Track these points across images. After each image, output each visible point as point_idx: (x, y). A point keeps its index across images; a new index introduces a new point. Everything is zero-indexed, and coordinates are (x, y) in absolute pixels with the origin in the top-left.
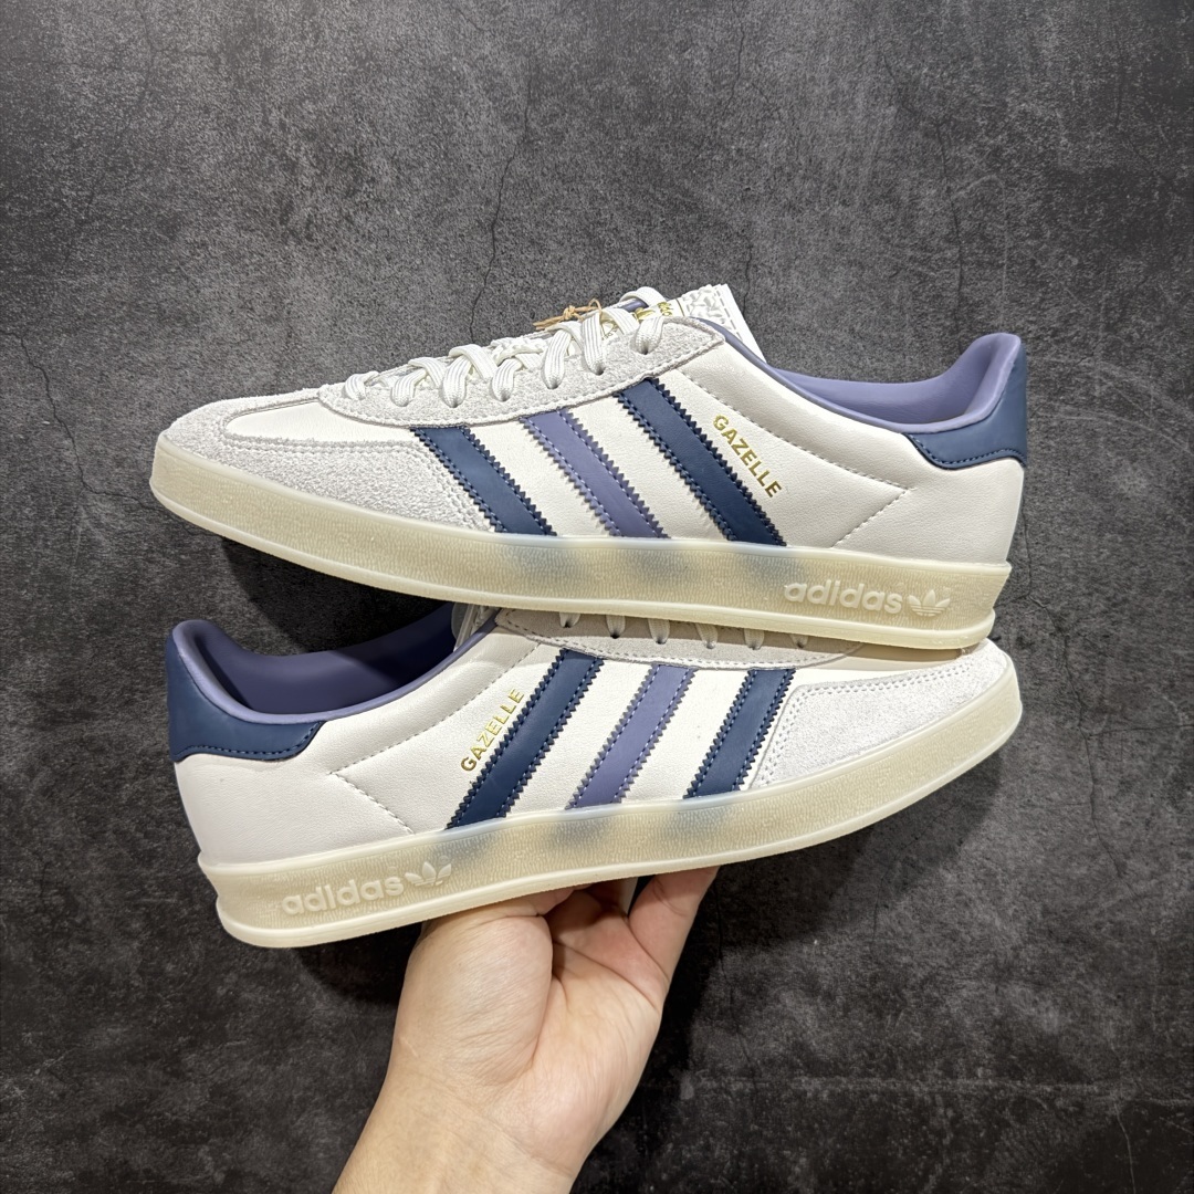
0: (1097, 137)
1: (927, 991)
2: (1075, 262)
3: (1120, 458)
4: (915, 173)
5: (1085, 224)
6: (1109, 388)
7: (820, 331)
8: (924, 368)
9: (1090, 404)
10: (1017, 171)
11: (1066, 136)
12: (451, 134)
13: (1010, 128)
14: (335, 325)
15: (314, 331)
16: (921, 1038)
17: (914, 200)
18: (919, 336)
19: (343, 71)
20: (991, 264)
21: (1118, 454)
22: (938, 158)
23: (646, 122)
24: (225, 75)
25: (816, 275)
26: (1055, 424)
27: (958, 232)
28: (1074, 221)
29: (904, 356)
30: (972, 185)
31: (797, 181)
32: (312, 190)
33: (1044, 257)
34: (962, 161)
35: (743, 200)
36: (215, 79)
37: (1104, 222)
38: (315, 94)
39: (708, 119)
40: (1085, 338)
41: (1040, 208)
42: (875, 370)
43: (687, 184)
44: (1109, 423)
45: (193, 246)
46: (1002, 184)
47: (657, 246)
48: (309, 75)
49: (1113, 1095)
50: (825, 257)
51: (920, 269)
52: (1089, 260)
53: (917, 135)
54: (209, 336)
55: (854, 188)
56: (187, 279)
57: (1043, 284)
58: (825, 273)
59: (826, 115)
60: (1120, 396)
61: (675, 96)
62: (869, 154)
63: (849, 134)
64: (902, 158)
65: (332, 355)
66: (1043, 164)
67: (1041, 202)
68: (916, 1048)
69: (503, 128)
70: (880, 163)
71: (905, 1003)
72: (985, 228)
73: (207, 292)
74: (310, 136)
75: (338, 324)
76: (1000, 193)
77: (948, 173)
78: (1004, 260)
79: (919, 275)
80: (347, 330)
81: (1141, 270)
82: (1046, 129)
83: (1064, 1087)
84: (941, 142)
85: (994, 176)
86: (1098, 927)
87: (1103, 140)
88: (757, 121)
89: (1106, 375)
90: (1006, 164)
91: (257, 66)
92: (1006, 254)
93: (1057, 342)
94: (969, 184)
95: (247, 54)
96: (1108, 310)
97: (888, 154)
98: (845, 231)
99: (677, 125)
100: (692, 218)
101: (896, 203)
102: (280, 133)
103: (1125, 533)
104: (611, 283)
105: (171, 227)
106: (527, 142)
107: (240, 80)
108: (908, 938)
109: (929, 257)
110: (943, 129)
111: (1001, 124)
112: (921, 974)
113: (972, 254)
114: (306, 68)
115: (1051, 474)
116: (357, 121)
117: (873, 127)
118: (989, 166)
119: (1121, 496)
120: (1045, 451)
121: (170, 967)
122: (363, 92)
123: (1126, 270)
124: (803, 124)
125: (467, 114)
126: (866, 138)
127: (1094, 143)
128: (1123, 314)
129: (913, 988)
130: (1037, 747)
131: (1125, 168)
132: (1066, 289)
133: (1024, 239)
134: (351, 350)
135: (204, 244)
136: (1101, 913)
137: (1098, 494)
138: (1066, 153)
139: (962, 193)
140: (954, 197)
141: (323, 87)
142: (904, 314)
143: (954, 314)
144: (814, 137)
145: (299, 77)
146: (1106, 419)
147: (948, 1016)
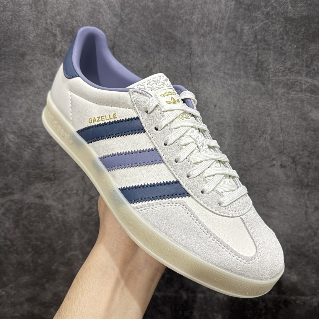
0: (301, 6)
2: (295, 46)
3: (311, 108)
4: (242, 22)
5: (298, 34)
6: (308, 86)
7: (214, 73)
9: (301, 91)
10: (275, 19)
11: (290, 6)
12: (99, 22)
13: (272, 5)
17: (242, 30)
18: (245, 73)
19: (67, 6)
20: (268, 49)
21: (311, 106)
22: (249, 17)
23: (157, 13)
24: (34, 10)
25: (212, 56)
26: (290, 98)
27: (256, 40)
28: (294, 33)
29: (241, 79)
30: (260, 25)
31: (204, 27)
32: (61, 42)
33: (285, 45)
34: (256, 17)
35: (188, 34)
36: (32, 12)
37: (304, 33)
38: (60, 14)
39: (176, 10)
40: (299, 70)
41: (283, 30)
42: (232, 84)
43: (170, 31)
44: (308, 97)
45: (29, 61)
46: (270, 23)
47: (162, 50)
48: (58, 8)
49: (314, 300)
50: (215, 50)
51: (245, 52)
52: (299, 45)
53: (242, 10)
54: (36, 86)
55: (223, 28)
56: (29, 70)
57: (285, 54)
58: (215, 55)
59: (212, 6)
60: (311, 88)
61: (165, 5)
62: (227, 17)
63: (220, 12)
64: (237, 18)
66: (283, 16)
67: (283, 28)
69: (114, 19)
70: (230, 20)
72: (265, 38)
73: (34, 74)
74: (59, 26)
76: (270, 26)
77: (252, 21)
78: (272, 47)
79: (245, 54)
81: (317, 47)
82: (284, 5)
83: (299, 297)
84: (249, 11)
85: (267, 21)
86: (308, 251)
87: (303, 6)
88: (191, 10)
89: (306, 82)
90: (271, 17)
91: (43, 7)
92: (272, 46)
93: (290, 72)
94: (259, 24)
95: (40, 3)
96: (306, 61)
97: (233, 17)
98: (220, 41)
99: (166, 13)
100: (173, 41)
101: (236, 32)
102: (51, 26)
103: (314, 131)
104: (149, 63)
105: (23, 55)
106: (122, 22)
107: (38, 12)
109: (247, 48)
110: (250, 7)
111: (269, 4)
113: (261, 46)
114: (57, 6)
115: (289, 114)
116: (72, 21)
117: (227, 9)
118: (266, 18)
119: (312, 120)
120: (287, 107)
121: (40, 261)
122: (73, 11)
123: (312, 48)
124: (205, 10)
125: (103, 16)
126: (225, 13)
127: (300, 8)
128: (312, 62)
130: (287, 197)
131: (310, 15)
132: (292, 55)
133: (278, 40)
135: (32, 60)
136: (309, 247)
137: (305, 119)
138: (291, 12)
139: (257, 27)
140: (254, 29)
141: (62, 11)
142: (240, 66)
143: (256, 65)
144: (209, 13)
145: (55, 9)
146: (307, 95)
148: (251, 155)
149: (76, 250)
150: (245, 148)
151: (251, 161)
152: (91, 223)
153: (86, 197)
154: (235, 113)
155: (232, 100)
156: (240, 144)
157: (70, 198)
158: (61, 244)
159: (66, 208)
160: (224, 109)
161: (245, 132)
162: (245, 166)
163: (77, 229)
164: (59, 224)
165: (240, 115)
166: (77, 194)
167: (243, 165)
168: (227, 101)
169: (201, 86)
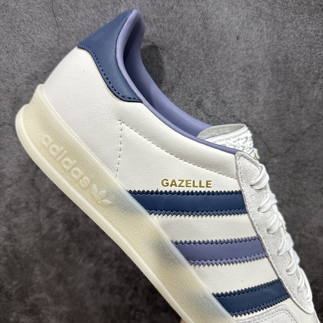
148: (301, 115)
149: (41, 292)
150: (291, 105)
151: (301, 125)
152: (58, 250)
153: (43, 212)
154: (271, 48)
155: (264, 25)
156: (283, 99)
157: (18, 216)
158: (17, 285)
159: (15, 231)
160: (253, 43)
161: (290, 79)
162: (293, 135)
163: (36, 261)
164: (8, 256)
165: (280, 50)
166: (27, 208)
167: (290, 133)
168: (257, 28)
169: (211, 6)
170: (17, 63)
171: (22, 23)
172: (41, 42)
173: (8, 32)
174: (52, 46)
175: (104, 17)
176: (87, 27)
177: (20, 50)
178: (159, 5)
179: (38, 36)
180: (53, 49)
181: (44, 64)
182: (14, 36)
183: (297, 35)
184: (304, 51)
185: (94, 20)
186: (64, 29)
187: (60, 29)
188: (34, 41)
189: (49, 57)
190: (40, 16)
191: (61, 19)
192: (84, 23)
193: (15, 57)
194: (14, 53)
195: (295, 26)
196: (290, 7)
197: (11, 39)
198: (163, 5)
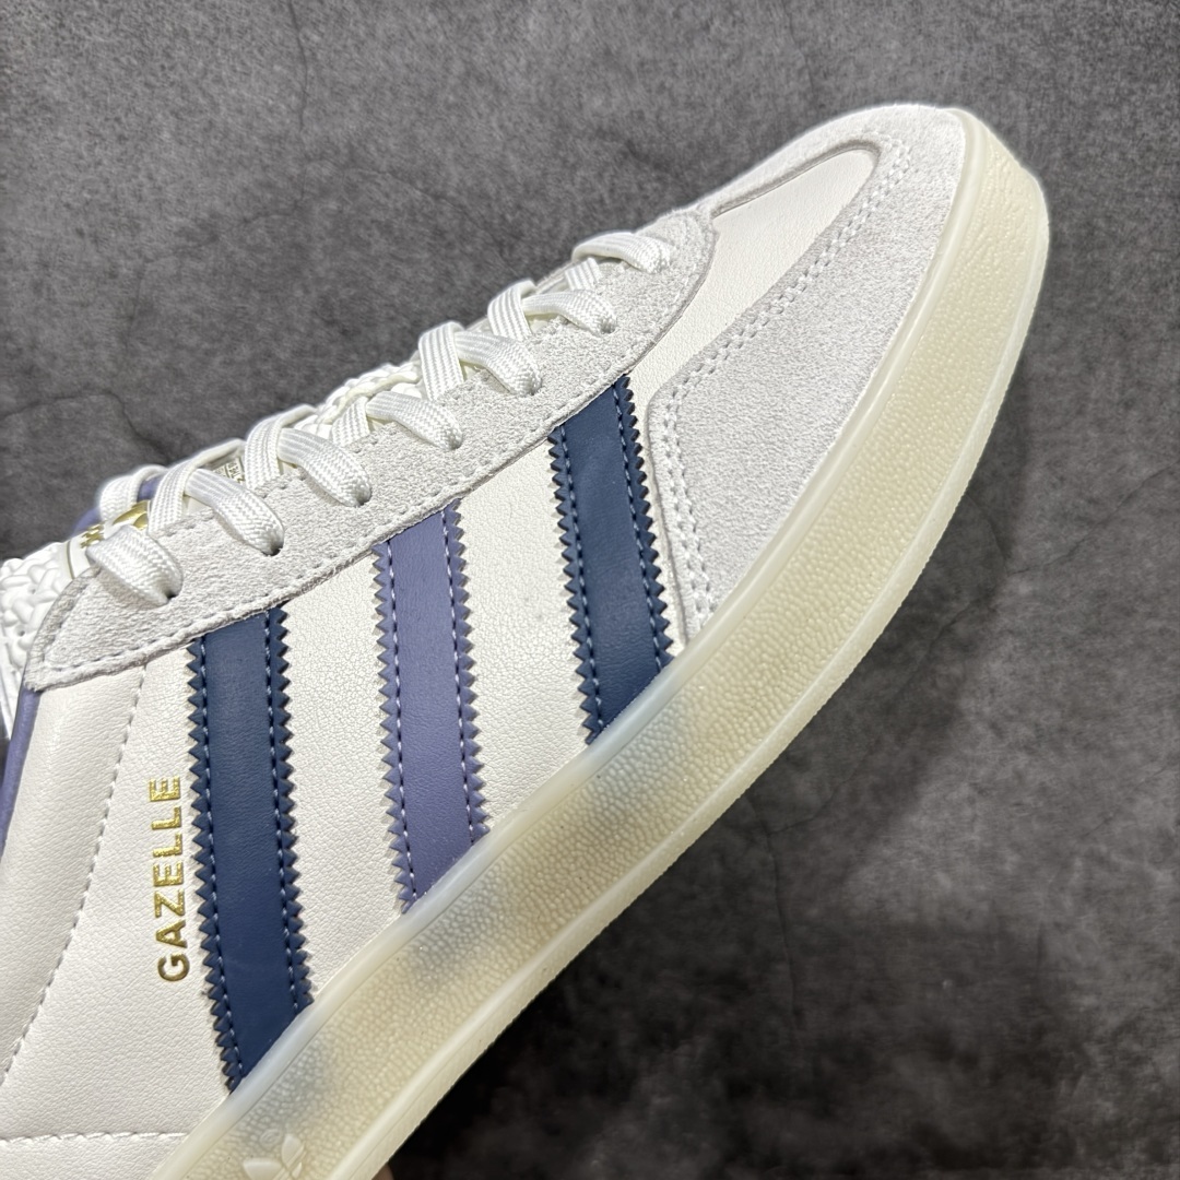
1: (1124, 1044)
8: (1109, 8)
14: (62, 26)
15: (28, 40)
16: (1111, 1112)
42: (1021, 18)
65: (63, 79)
68: (1106, 1125)
71: (1088, 1063)
75: (67, 22)
80: (82, 33)
108: (1094, 970)
112: (1114, 1020)
129: (1100, 1041)
134: (92, 66)
147: (1157, 1078)
148: (1123, 432)
150: (1093, 395)
151: (1122, 468)
155: (1022, 112)
156: (1064, 372)
161: (1094, 304)
162: (1091, 501)
167: (1080, 495)
169: (840, 29)
170: (150, 178)
171: (179, 43)
172: (240, 111)
173: (129, 70)
174: (278, 129)
175: (465, 41)
176: (404, 71)
177: (166, 136)
178: (663, 13)
179: (233, 91)
180: (279, 139)
181: (246, 190)
182: (147, 85)
183: (1133, 154)
184: (1154, 210)
185: (431, 48)
186: (326, 71)
187: (311, 72)
188: (215, 106)
189: (265, 168)
190: (246, 22)
191: (316, 38)
192: (394, 56)
193: (147, 159)
194: (142, 145)
195: (1128, 122)
196: (1117, 55)
197: (135, 95)
198: (677, 15)
